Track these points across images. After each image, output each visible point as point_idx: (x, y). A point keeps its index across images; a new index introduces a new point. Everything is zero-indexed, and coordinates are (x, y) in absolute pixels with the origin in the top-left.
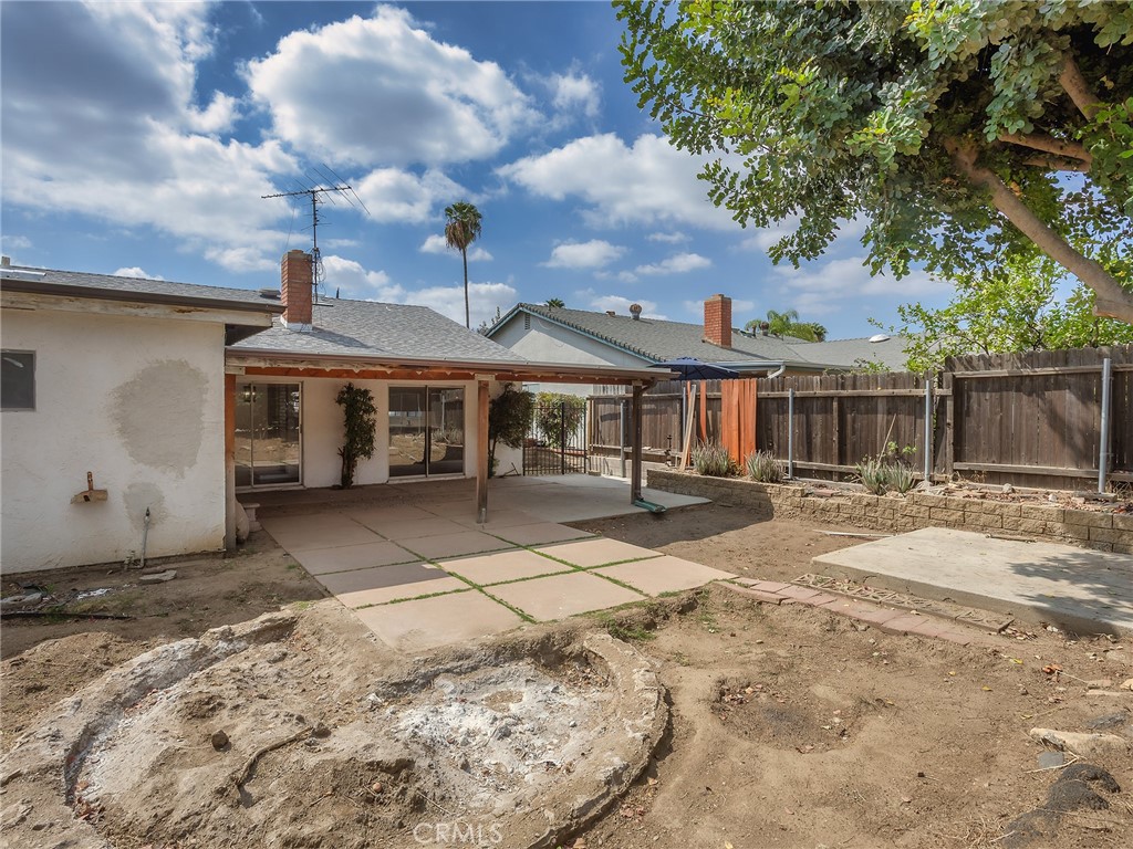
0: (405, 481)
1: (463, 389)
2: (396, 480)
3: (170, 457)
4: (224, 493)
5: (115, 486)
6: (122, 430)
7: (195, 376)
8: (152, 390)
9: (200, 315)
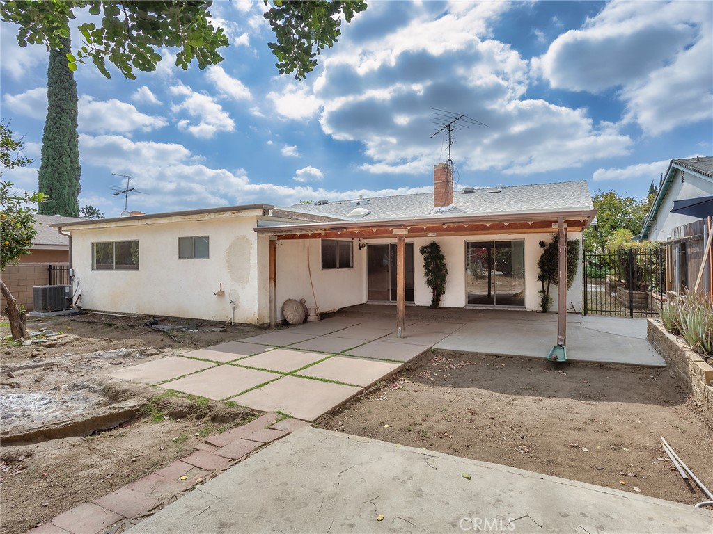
0: (478, 308)
1: (521, 244)
2: (472, 307)
3: (241, 279)
4: (257, 297)
5: (226, 289)
6: (228, 266)
7: (248, 242)
8: (236, 249)
9: (240, 214)
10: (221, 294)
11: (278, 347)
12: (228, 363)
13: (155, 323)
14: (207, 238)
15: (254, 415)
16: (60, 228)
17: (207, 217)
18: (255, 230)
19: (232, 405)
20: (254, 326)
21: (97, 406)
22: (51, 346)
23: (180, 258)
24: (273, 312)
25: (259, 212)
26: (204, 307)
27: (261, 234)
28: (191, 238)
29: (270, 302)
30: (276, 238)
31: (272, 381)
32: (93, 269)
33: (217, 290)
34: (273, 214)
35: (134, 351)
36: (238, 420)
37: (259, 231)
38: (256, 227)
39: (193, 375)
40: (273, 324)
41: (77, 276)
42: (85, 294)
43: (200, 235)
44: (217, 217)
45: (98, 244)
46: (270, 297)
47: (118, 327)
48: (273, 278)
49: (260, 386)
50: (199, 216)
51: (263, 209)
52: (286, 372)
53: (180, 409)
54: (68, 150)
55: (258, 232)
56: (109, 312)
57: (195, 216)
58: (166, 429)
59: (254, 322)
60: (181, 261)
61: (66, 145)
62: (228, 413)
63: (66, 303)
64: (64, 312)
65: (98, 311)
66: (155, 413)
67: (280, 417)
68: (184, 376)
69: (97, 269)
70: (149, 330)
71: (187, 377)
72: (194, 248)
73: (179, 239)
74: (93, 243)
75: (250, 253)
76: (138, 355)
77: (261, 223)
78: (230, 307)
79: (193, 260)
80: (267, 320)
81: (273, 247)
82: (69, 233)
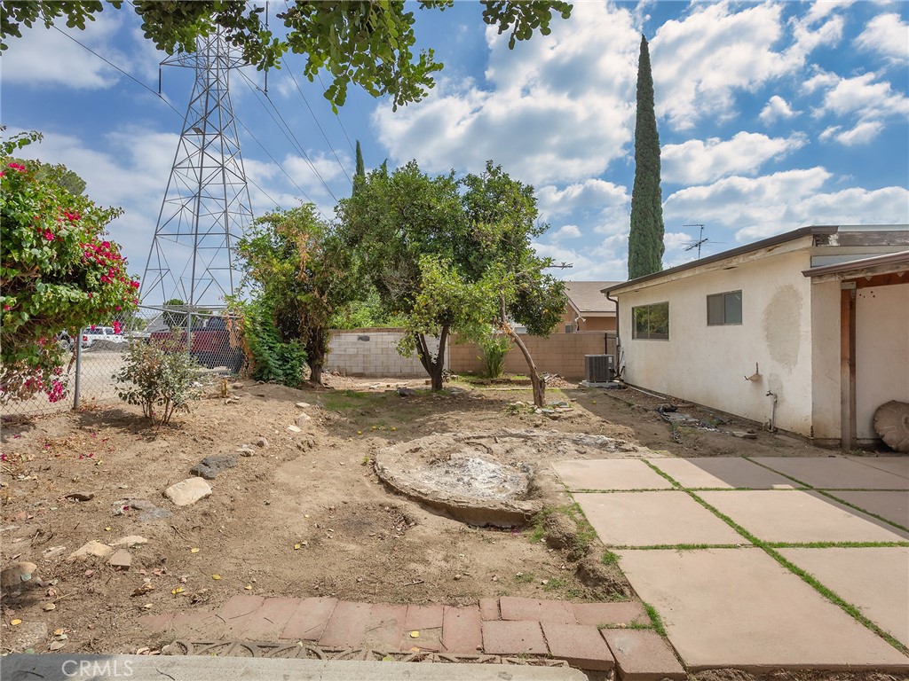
3: (786, 359)
4: (810, 389)
5: (765, 373)
6: (767, 337)
7: (796, 295)
8: (779, 310)
9: (778, 251)
10: (757, 379)
11: (807, 488)
12: (688, 491)
13: (673, 410)
14: (740, 293)
15: (622, 593)
16: (608, 294)
17: (734, 262)
18: (806, 274)
19: (610, 560)
20: (806, 440)
21: (516, 496)
22: (555, 418)
23: (709, 324)
24: (848, 422)
25: (807, 242)
26: (736, 397)
27: (817, 281)
28: (721, 295)
29: (842, 402)
30: (852, 286)
31: (717, 547)
32: (633, 338)
33: (751, 372)
34: (838, 241)
35: (611, 442)
36: (599, 590)
37: (814, 274)
38: (809, 269)
39: (627, 493)
40: (847, 441)
41: (622, 345)
42: (627, 366)
43: (730, 290)
44: (747, 260)
45: (638, 308)
46: (842, 393)
47: (633, 409)
48: (850, 359)
49: (687, 547)
50: (725, 261)
51: (815, 236)
52: (763, 538)
53: (559, 535)
54: (652, 208)
55: (812, 277)
56: (645, 390)
57: (720, 263)
58: (529, 555)
59: (807, 433)
60: (710, 327)
61: (650, 204)
62: (593, 571)
63: (609, 374)
64: (607, 384)
65: (637, 387)
66: (538, 529)
67: (646, 621)
68: (613, 491)
69: (638, 338)
70: (658, 418)
71: (616, 493)
72: (724, 309)
73: (708, 297)
74: (633, 309)
75: (800, 314)
76: (613, 447)
77: (817, 261)
78: (769, 401)
79: (723, 327)
80: (836, 433)
81: (848, 301)
82: (616, 299)
